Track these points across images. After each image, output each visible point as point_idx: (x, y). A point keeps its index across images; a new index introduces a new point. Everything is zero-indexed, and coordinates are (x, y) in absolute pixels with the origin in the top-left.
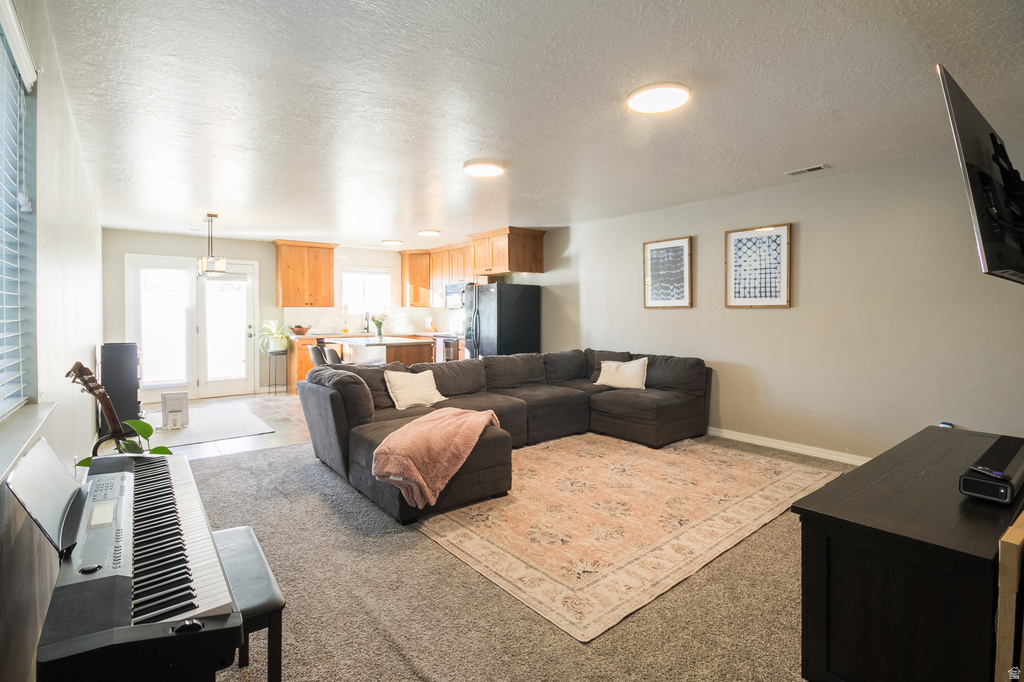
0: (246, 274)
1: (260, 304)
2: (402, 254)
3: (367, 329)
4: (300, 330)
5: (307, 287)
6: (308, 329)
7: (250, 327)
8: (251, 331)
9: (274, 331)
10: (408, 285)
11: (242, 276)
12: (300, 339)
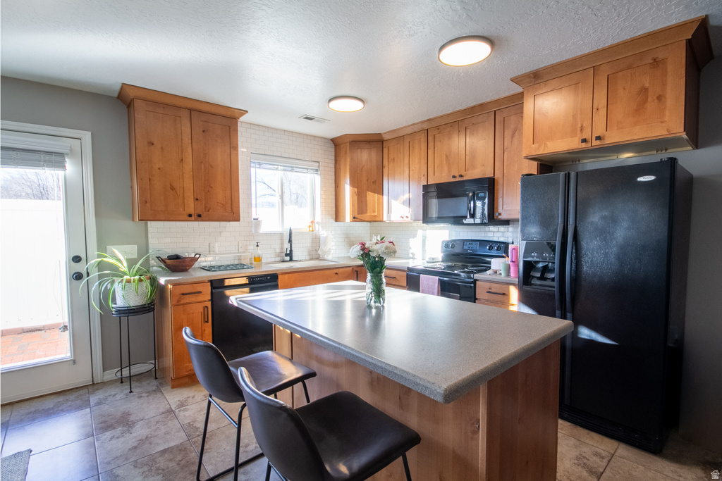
0: (62, 155)
1: (98, 214)
2: (337, 143)
3: (290, 255)
4: (177, 264)
5: (189, 184)
6: (194, 260)
7: (77, 259)
8: (80, 267)
9: (124, 267)
10: (348, 190)
11: (54, 159)
12: (175, 284)
